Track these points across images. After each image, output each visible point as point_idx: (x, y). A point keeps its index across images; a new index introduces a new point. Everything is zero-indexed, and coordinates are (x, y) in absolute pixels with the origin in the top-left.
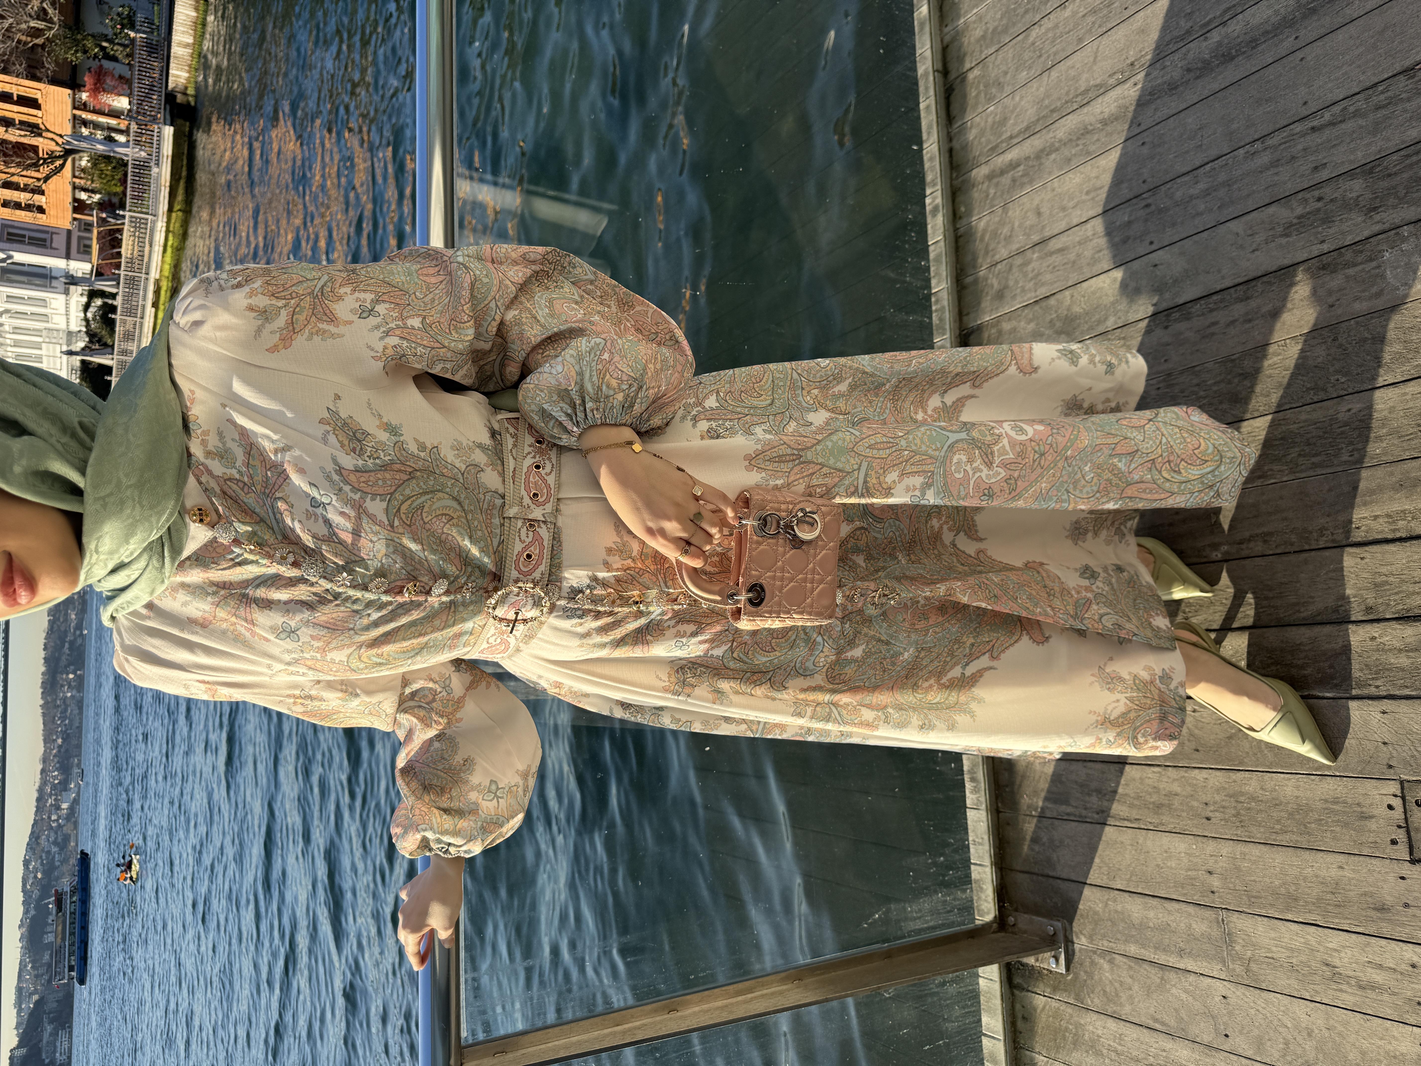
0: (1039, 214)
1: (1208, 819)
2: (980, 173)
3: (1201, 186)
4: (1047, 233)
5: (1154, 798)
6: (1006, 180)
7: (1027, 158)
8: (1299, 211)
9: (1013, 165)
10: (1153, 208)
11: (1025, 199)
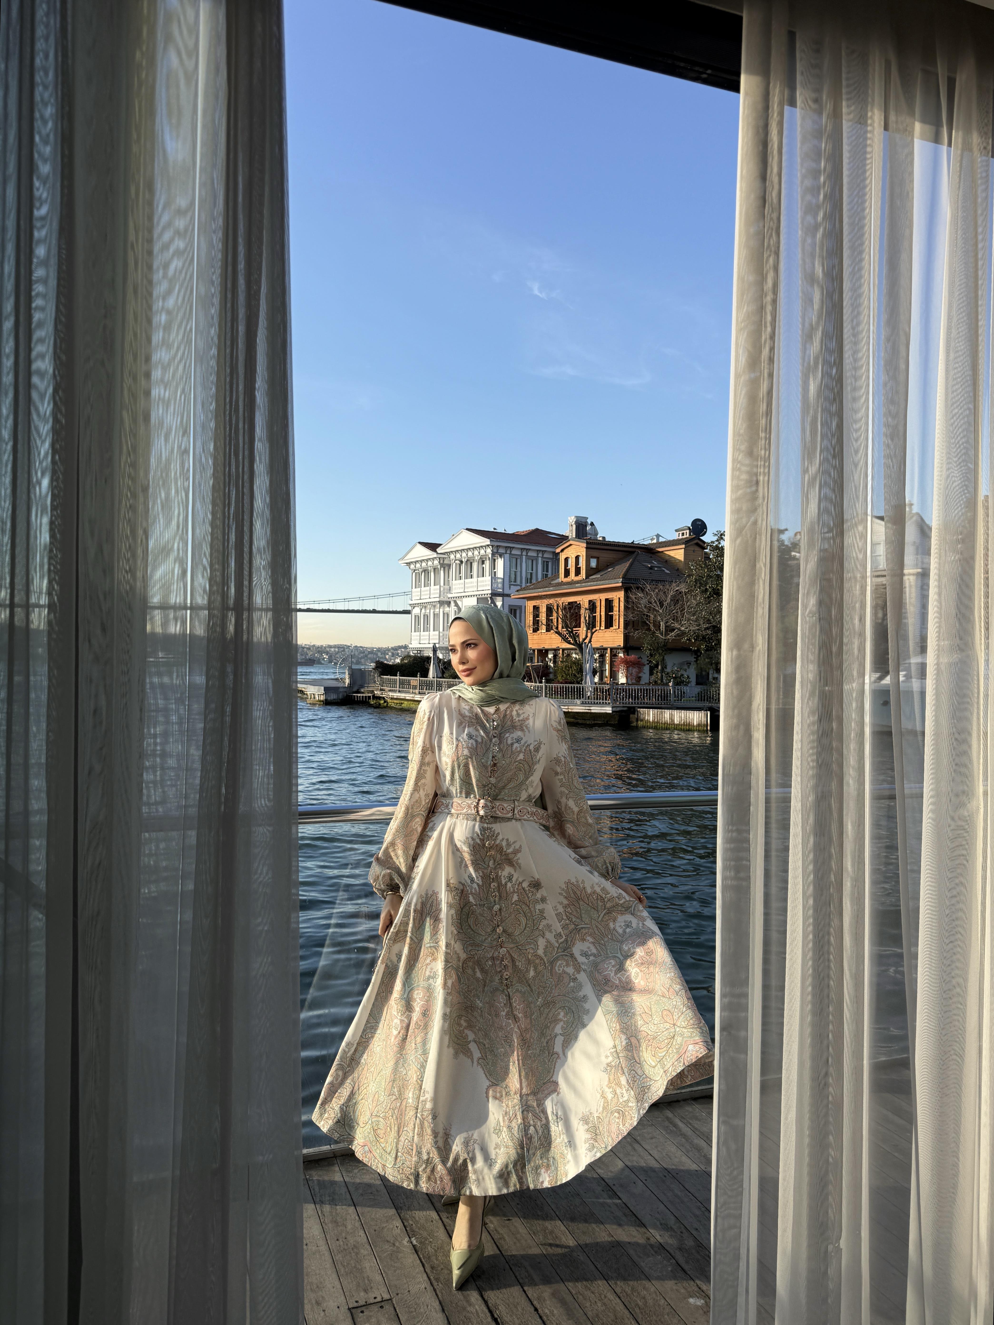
0: (652, 1138)
1: (337, 1240)
2: (669, 1114)
3: (679, 1193)
4: (641, 1142)
5: (339, 1219)
6: (667, 1123)
7: (680, 1131)
8: (674, 1227)
9: (675, 1126)
10: (664, 1178)
11: (658, 1132)
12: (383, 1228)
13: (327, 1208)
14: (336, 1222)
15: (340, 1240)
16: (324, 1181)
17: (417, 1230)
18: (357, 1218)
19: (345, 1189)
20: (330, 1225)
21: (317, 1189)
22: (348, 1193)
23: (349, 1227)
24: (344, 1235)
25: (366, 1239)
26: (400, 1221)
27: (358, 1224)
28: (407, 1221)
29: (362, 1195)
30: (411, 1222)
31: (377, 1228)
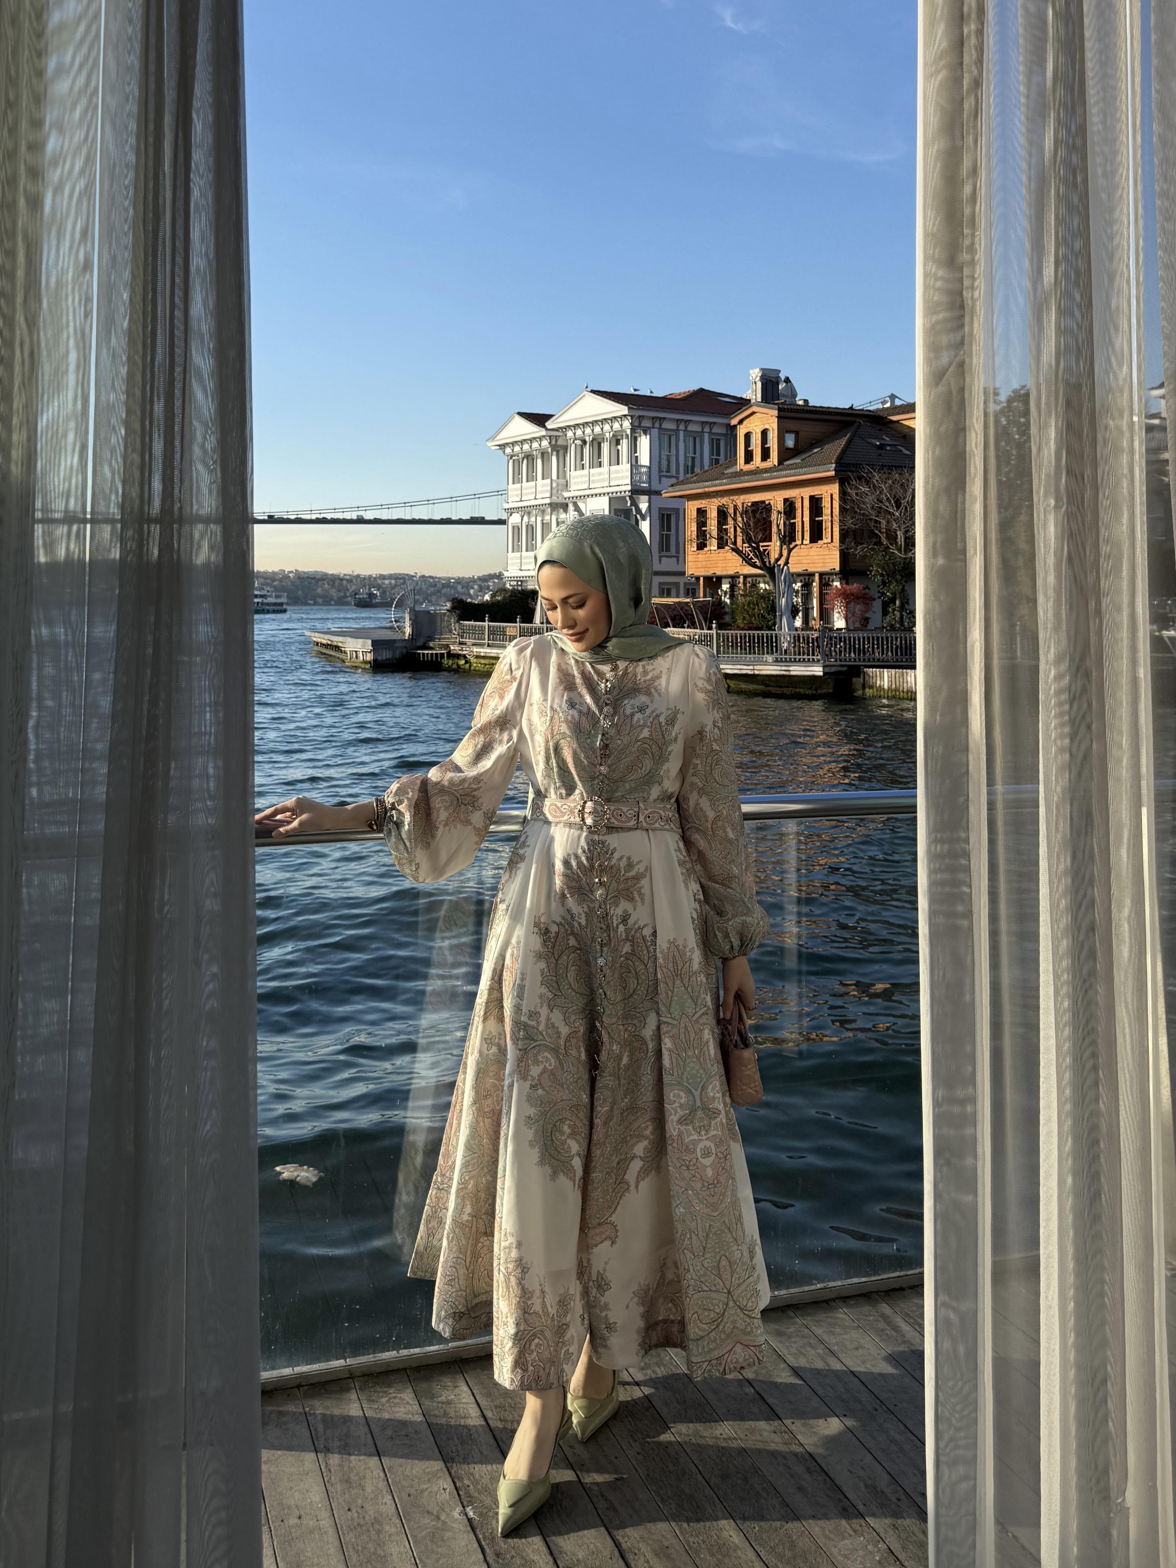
0: (857, 1348)
1: (349, 1510)
2: (885, 1309)
4: (840, 1355)
5: (353, 1477)
6: (882, 1325)
8: (888, 1491)
9: (896, 1329)
12: (422, 1491)
13: (335, 1459)
14: (347, 1482)
15: (354, 1511)
16: (332, 1416)
17: (476, 1495)
18: (382, 1474)
19: (364, 1430)
20: (339, 1487)
21: (321, 1429)
22: (369, 1436)
23: (369, 1489)
24: (359, 1502)
25: (393, 1509)
26: (449, 1480)
27: (382, 1485)
28: (461, 1479)
29: (391, 1438)
30: (466, 1482)
31: (412, 1492)
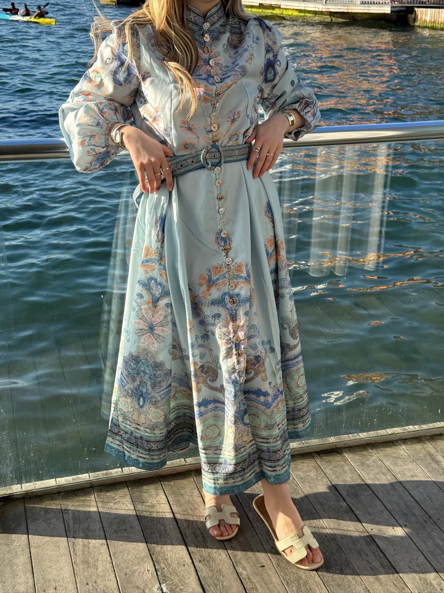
12: (134, 571)
13: (79, 542)
14: (86, 562)
17: (168, 575)
19: (99, 525)
20: (81, 566)
21: (71, 523)
23: (100, 569)
24: (94, 577)
26: (152, 564)
27: (109, 566)
28: (158, 561)
30: (163, 565)
31: (128, 571)
